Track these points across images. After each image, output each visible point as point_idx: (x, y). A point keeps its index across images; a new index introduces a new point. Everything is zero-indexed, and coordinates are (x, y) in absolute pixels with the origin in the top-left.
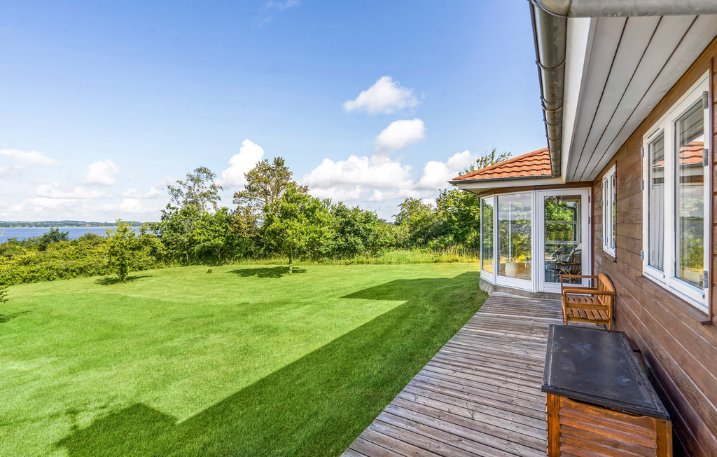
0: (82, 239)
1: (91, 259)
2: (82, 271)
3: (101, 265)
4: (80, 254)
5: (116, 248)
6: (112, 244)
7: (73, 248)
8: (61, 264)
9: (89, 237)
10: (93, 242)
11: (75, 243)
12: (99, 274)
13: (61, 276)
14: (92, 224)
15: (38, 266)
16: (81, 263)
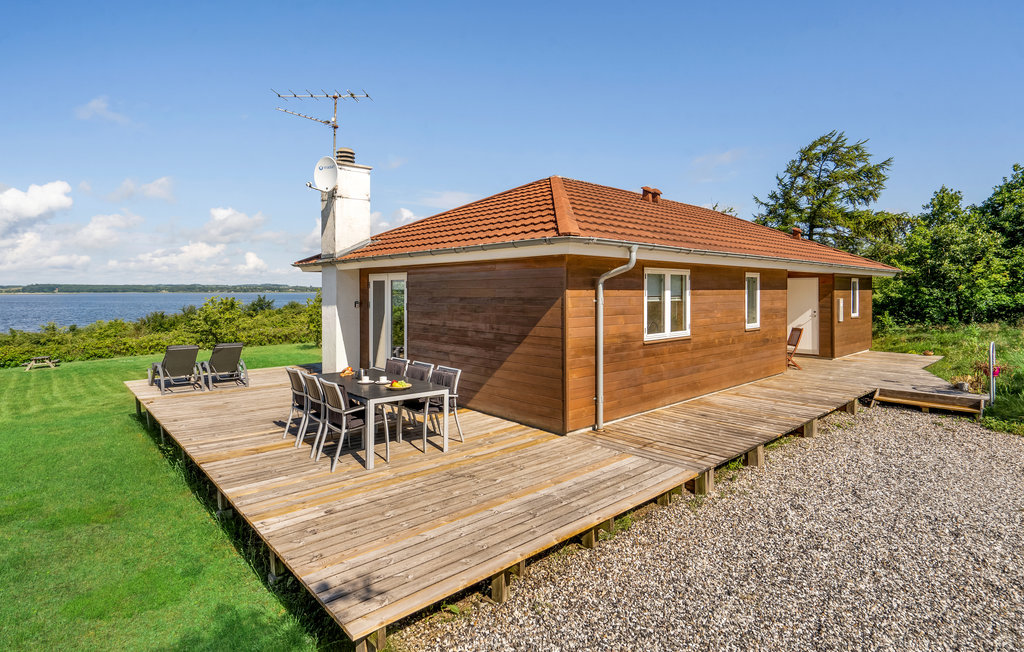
0: (286, 307)
1: (294, 328)
2: (287, 338)
3: (302, 333)
4: (285, 323)
5: (314, 316)
6: (310, 313)
7: (278, 316)
8: (270, 331)
9: (293, 306)
10: (296, 311)
11: (280, 312)
12: (300, 341)
13: (270, 342)
14: (296, 289)
15: (252, 332)
16: (286, 331)
